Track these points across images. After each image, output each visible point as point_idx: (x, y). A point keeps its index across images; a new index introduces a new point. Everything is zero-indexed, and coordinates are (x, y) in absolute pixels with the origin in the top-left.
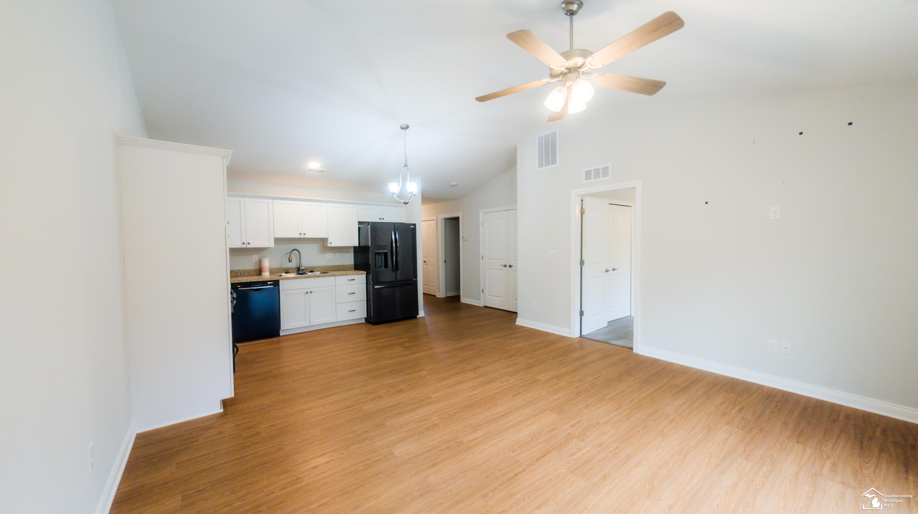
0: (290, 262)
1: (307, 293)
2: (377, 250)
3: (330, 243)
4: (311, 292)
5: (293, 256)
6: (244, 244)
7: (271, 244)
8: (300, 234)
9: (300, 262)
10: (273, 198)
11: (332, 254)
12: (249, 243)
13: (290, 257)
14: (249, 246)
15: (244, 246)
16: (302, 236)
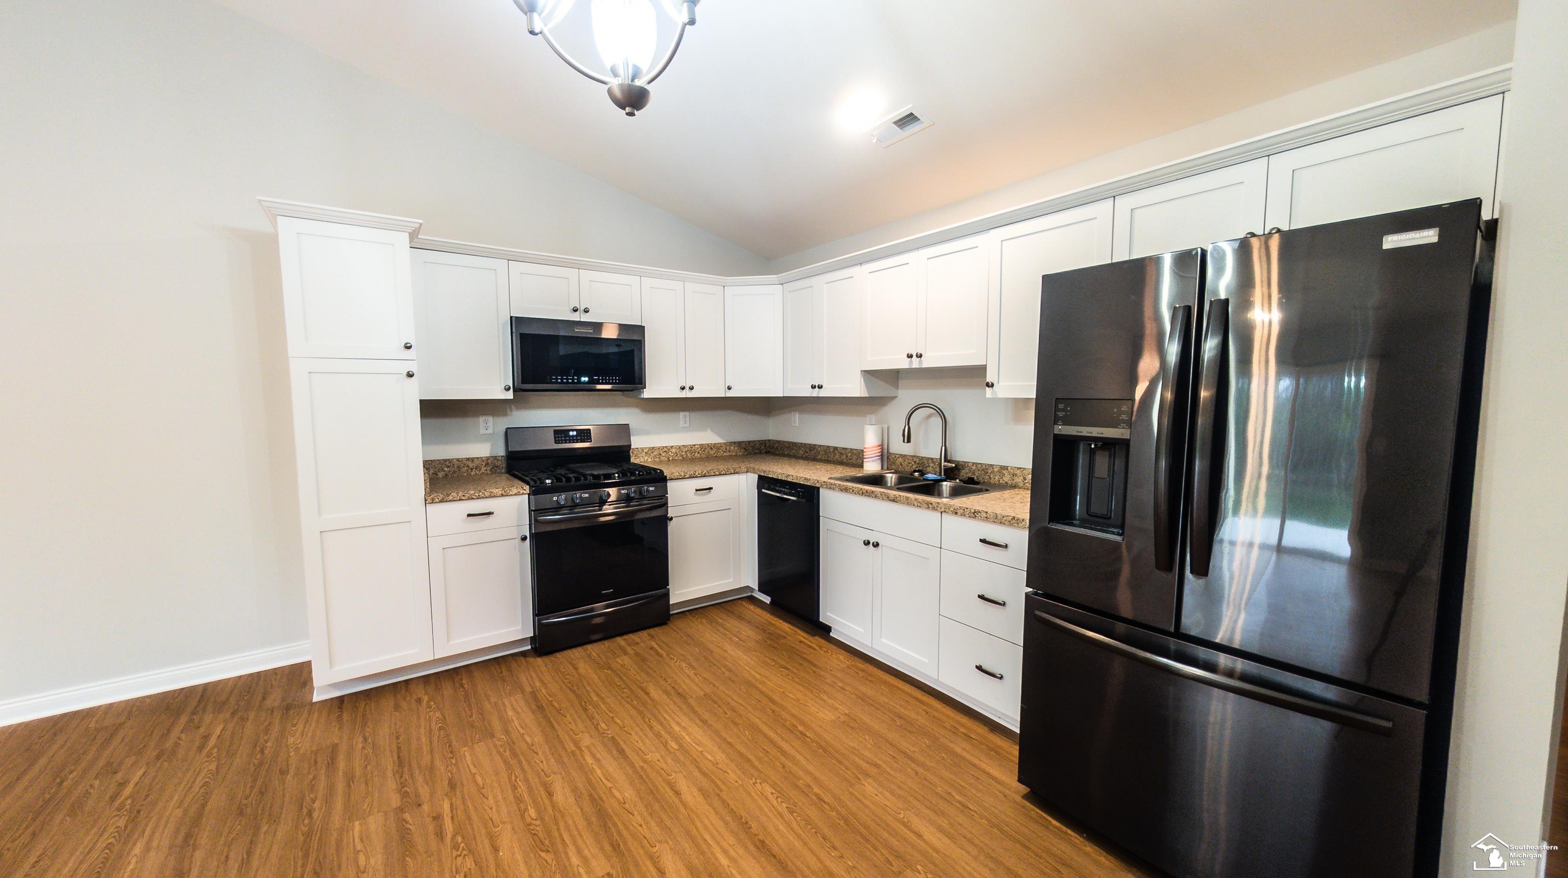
0: (904, 441)
1: (867, 543)
2: (1066, 422)
3: (988, 386)
4: (876, 545)
6: (812, 387)
7: (865, 389)
8: (910, 357)
9: (942, 446)
10: (860, 262)
12: (820, 387)
13: (905, 427)
14: (822, 393)
15: (815, 393)
16: (915, 363)
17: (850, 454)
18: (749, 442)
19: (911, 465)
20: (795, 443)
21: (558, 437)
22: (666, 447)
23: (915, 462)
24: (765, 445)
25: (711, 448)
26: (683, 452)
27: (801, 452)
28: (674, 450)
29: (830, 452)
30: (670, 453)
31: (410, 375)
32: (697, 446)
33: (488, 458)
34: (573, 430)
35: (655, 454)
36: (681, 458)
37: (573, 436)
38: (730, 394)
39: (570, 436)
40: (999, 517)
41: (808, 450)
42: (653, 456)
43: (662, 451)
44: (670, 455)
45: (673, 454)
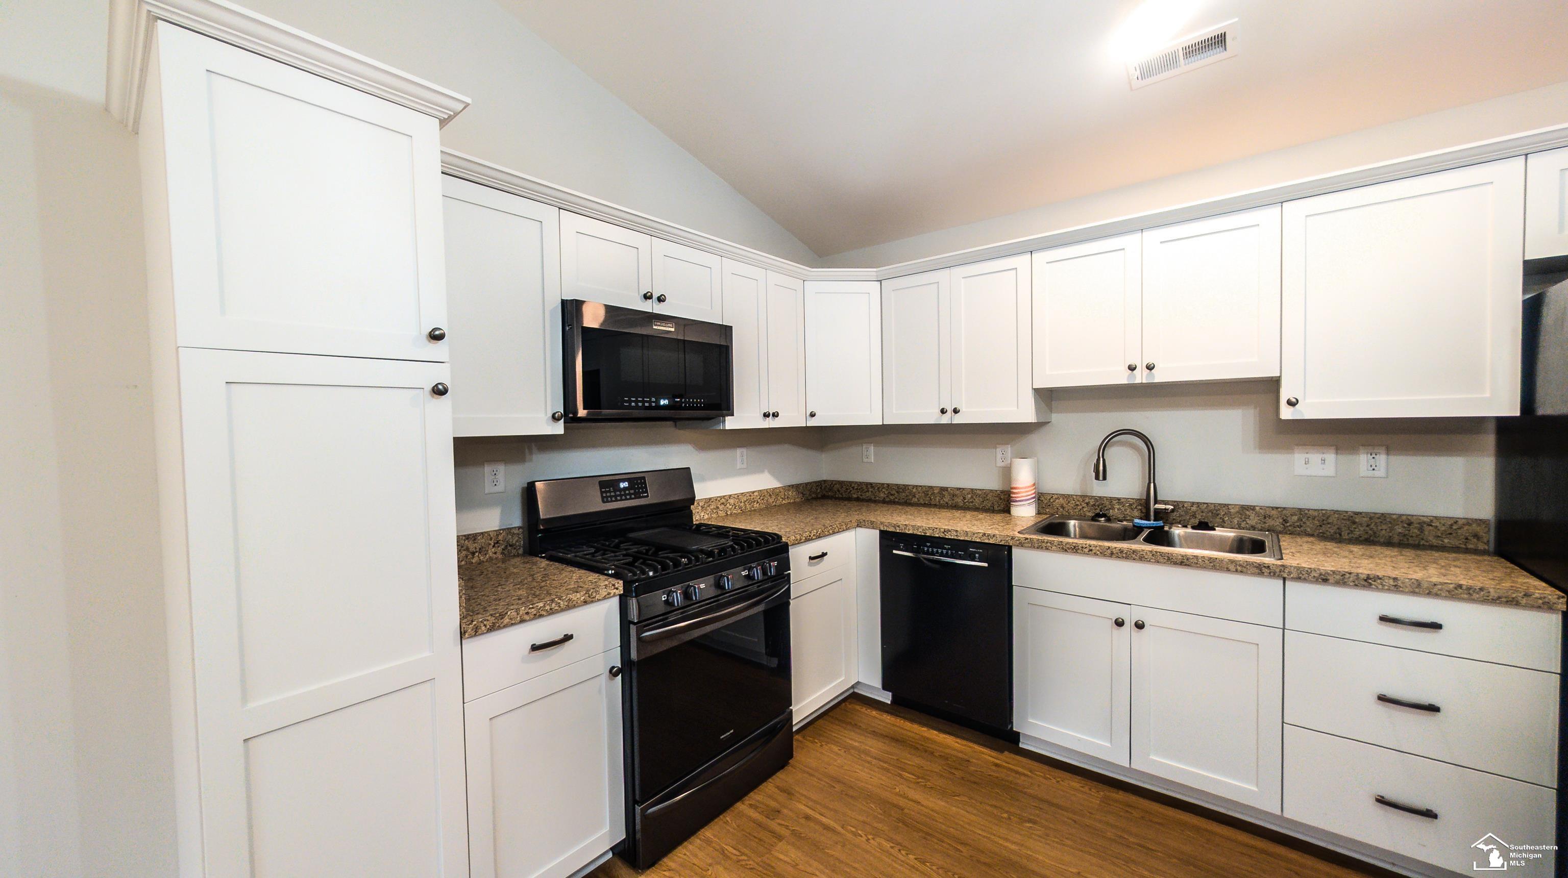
0: (1097, 478)
1: (1119, 623)
3: (1291, 403)
4: (1140, 626)
5: (1114, 455)
6: (943, 411)
7: (1023, 412)
8: (1132, 368)
9: (1149, 483)
10: (1031, 249)
11: (1330, 457)
12: (956, 411)
13: (1098, 460)
14: (958, 420)
15: (945, 420)
16: (1141, 377)
17: (970, 496)
18: (807, 484)
20: (871, 484)
21: (606, 492)
22: (724, 496)
23: (1087, 504)
24: (821, 488)
25: (770, 495)
26: (741, 502)
27: (882, 495)
28: (732, 501)
29: (933, 493)
30: (728, 504)
31: (439, 391)
32: (756, 494)
33: (498, 533)
34: (623, 480)
35: (712, 507)
36: (739, 511)
37: (625, 489)
38: (812, 423)
39: (621, 490)
40: (1425, 585)
41: (894, 492)
42: (710, 510)
43: (720, 503)
44: (728, 508)
45: (731, 507)
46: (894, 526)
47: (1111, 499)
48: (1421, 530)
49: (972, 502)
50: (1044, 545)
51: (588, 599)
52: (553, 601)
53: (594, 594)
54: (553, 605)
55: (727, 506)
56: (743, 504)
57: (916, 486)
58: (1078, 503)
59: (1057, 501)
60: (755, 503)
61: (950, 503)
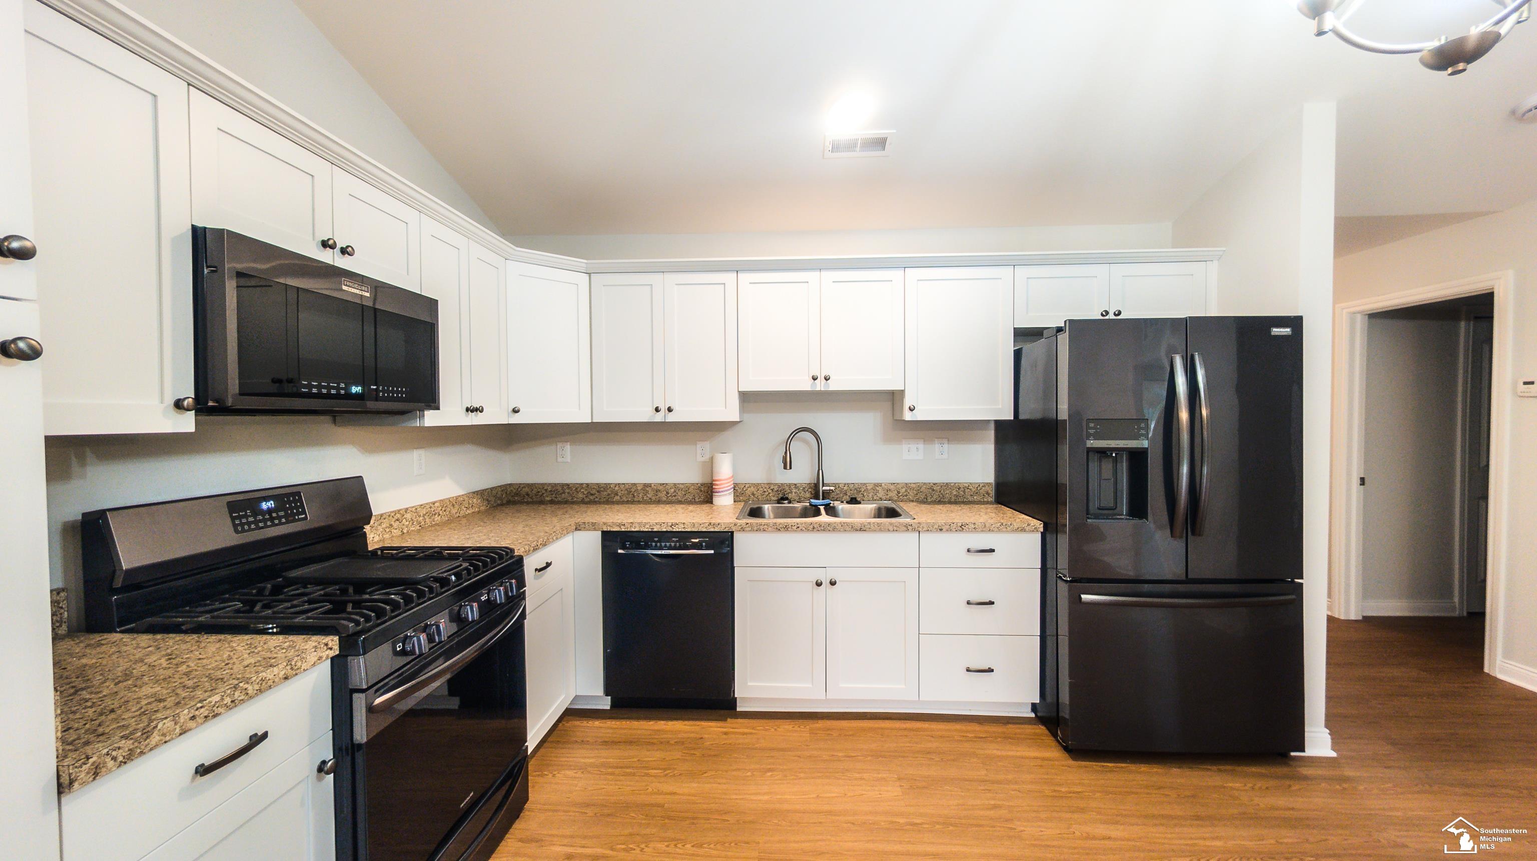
0: (785, 468)
1: (819, 584)
2: (1097, 437)
3: (911, 410)
4: (833, 583)
5: (796, 448)
6: (657, 410)
7: (730, 412)
8: (815, 379)
9: (819, 470)
10: (737, 268)
11: (921, 446)
12: (670, 410)
13: (786, 453)
14: (671, 418)
15: (659, 418)
16: (820, 386)
17: (673, 490)
18: (492, 489)
19: (767, 493)
20: (568, 485)
21: (240, 517)
22: (399, 511)
23: (772, 490)
24: (506, 493)
25: (453, 505)
26: (420, 516)
27: (580, 495)
28: (408, 516)
29: (636, 490)
30: (404, 520)
32: (437, 504)
34: (266, 499)
35: (384, 526)
36: (418, 527)
37: (270, 511)
38: (514, 419)
39: (263, 512)
40: (987, 525)
41: (594, 492)
42: (381, 530)
43: (394, 520)
44: (404, 525)
45: (407, 523)
46: (619, 525)
47: (789, 485)
48: (964, 492)
49: (675, 496)
50: (762, 527)
51: (290, 672)
52: (236, 687)
53: (299, 664)
54: (237, 694)
55: (403, 523)
56: (421, 518)
57: (619, 484)
58: (765, 490)
59: (749, 489)
60: (436, 516)
61: (654, 498)
